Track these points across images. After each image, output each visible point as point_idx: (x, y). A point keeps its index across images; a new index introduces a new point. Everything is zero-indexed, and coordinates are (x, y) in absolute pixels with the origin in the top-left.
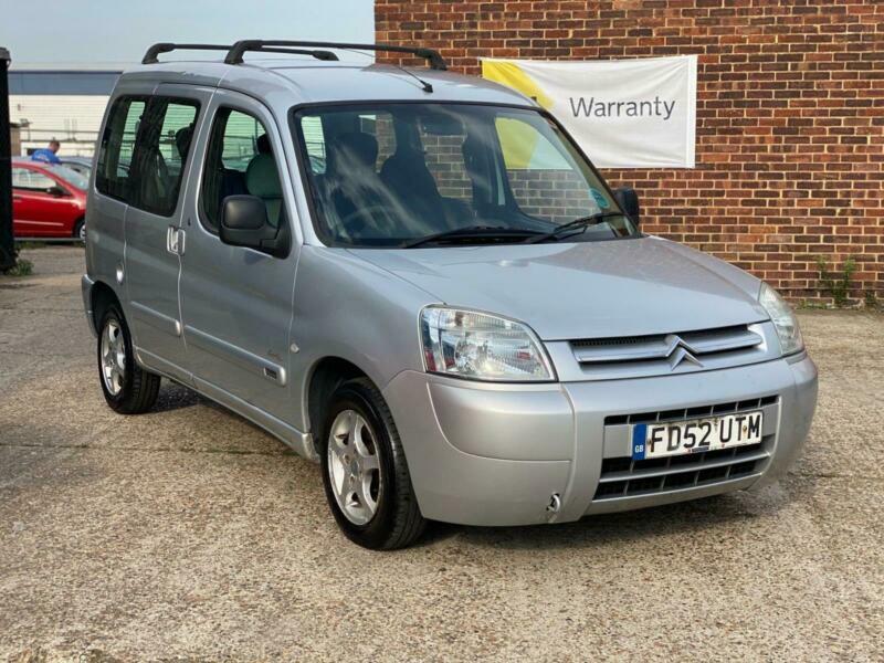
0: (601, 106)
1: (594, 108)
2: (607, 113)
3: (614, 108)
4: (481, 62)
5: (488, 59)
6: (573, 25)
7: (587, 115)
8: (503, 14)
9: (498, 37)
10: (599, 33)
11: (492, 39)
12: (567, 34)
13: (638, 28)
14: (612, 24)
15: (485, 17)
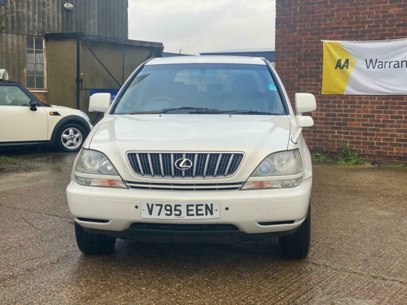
0: (381, 63)
1: (377, 64)
2: (384, 67)
3: (387, 64)
4: (322, 42)
5: (326, 41)
6: (368, 22)
7: (374, 68)
8: (334, 18)
9: (331, 30)
10: (381, 26)
11: (328, 31)
12: (365, 27)
13: (401, 22)
14: (387, 21)
15: (325, 20)
